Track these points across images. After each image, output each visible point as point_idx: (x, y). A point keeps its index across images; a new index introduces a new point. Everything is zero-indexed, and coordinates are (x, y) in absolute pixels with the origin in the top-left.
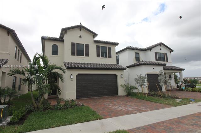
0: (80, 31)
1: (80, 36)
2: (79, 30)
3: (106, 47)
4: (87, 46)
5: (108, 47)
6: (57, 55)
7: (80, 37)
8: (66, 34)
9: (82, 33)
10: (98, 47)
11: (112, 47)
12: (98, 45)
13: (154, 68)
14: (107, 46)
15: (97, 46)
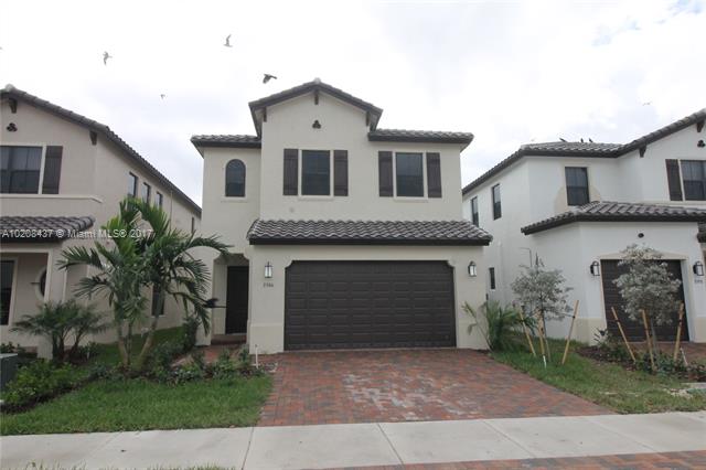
0: (317, 103)
1: (317, 122)
2: (313, 103)
3: (421, 154)
4: (342, 157)
5: (428, 154)
6: (243, 195)
7: (317, 125)
8: (265, 120)
9: (325, 111)
10: (384, 159)
11: (445, 155)
12: (385, 148)
13: (641, 235)
14: (424, 150)
15: (380, 153)
